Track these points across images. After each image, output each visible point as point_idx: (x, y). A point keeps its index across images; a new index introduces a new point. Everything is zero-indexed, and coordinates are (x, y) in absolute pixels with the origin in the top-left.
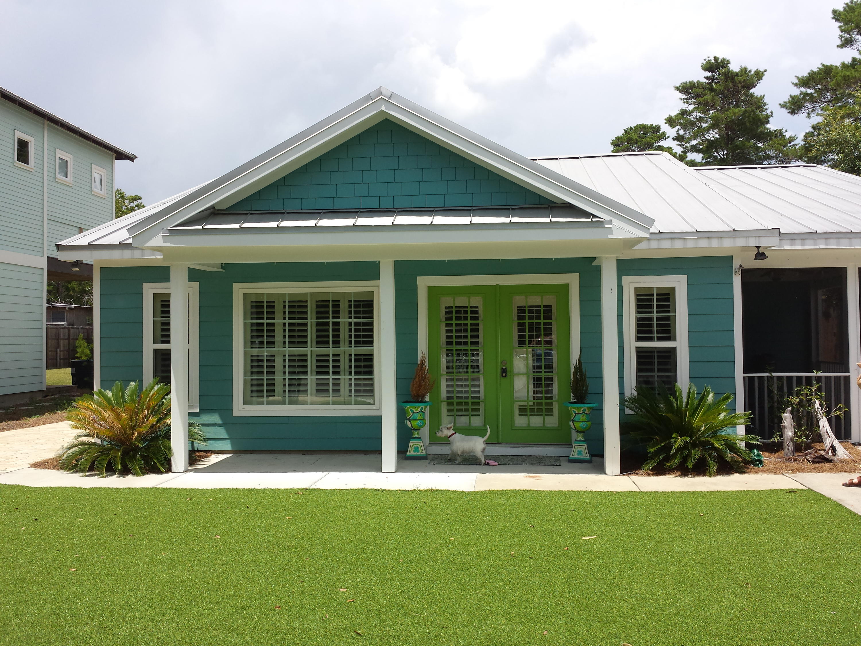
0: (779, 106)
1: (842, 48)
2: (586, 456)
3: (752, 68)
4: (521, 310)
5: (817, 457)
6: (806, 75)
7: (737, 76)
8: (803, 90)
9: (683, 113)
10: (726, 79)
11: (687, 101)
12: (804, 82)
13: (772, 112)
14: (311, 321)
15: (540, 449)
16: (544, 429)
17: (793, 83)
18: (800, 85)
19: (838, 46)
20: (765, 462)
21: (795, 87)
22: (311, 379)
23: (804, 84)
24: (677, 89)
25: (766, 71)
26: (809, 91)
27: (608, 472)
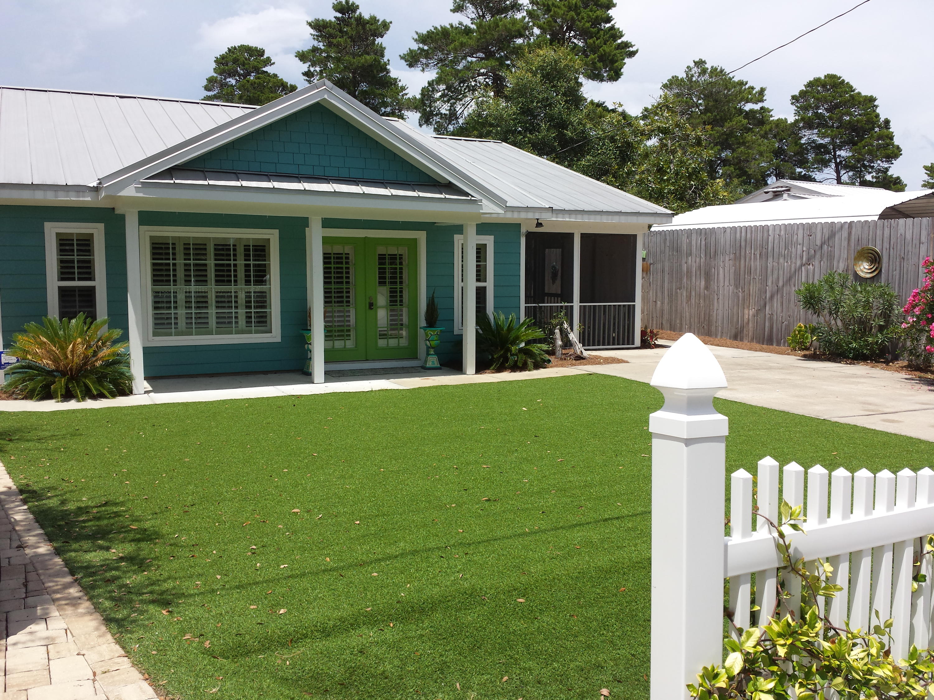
0: (399, 58)
1: (454, 12)
2: (437, 365)
3: (381, 18)
4: (382, 258)
5: (576, 357)
6: (425, 32)
7: (367, 23)
8: (421, 46)
9: (315, 50)
10: (358, 25)
11: (316, 38)
12: (423, 39)
13: (389, 61)
14: (211, 263)
15: (399, 362)
16: (398, 348)
17: (413, 39)
18: (419, 41)
19: (451, 10)
20: (552, 360)
21: (415, 43)
22: (212, 311)
23: (423, 40)
24: (310, 24)
25: (391, 22)
26: (426, 48)
27: (468, 373)
